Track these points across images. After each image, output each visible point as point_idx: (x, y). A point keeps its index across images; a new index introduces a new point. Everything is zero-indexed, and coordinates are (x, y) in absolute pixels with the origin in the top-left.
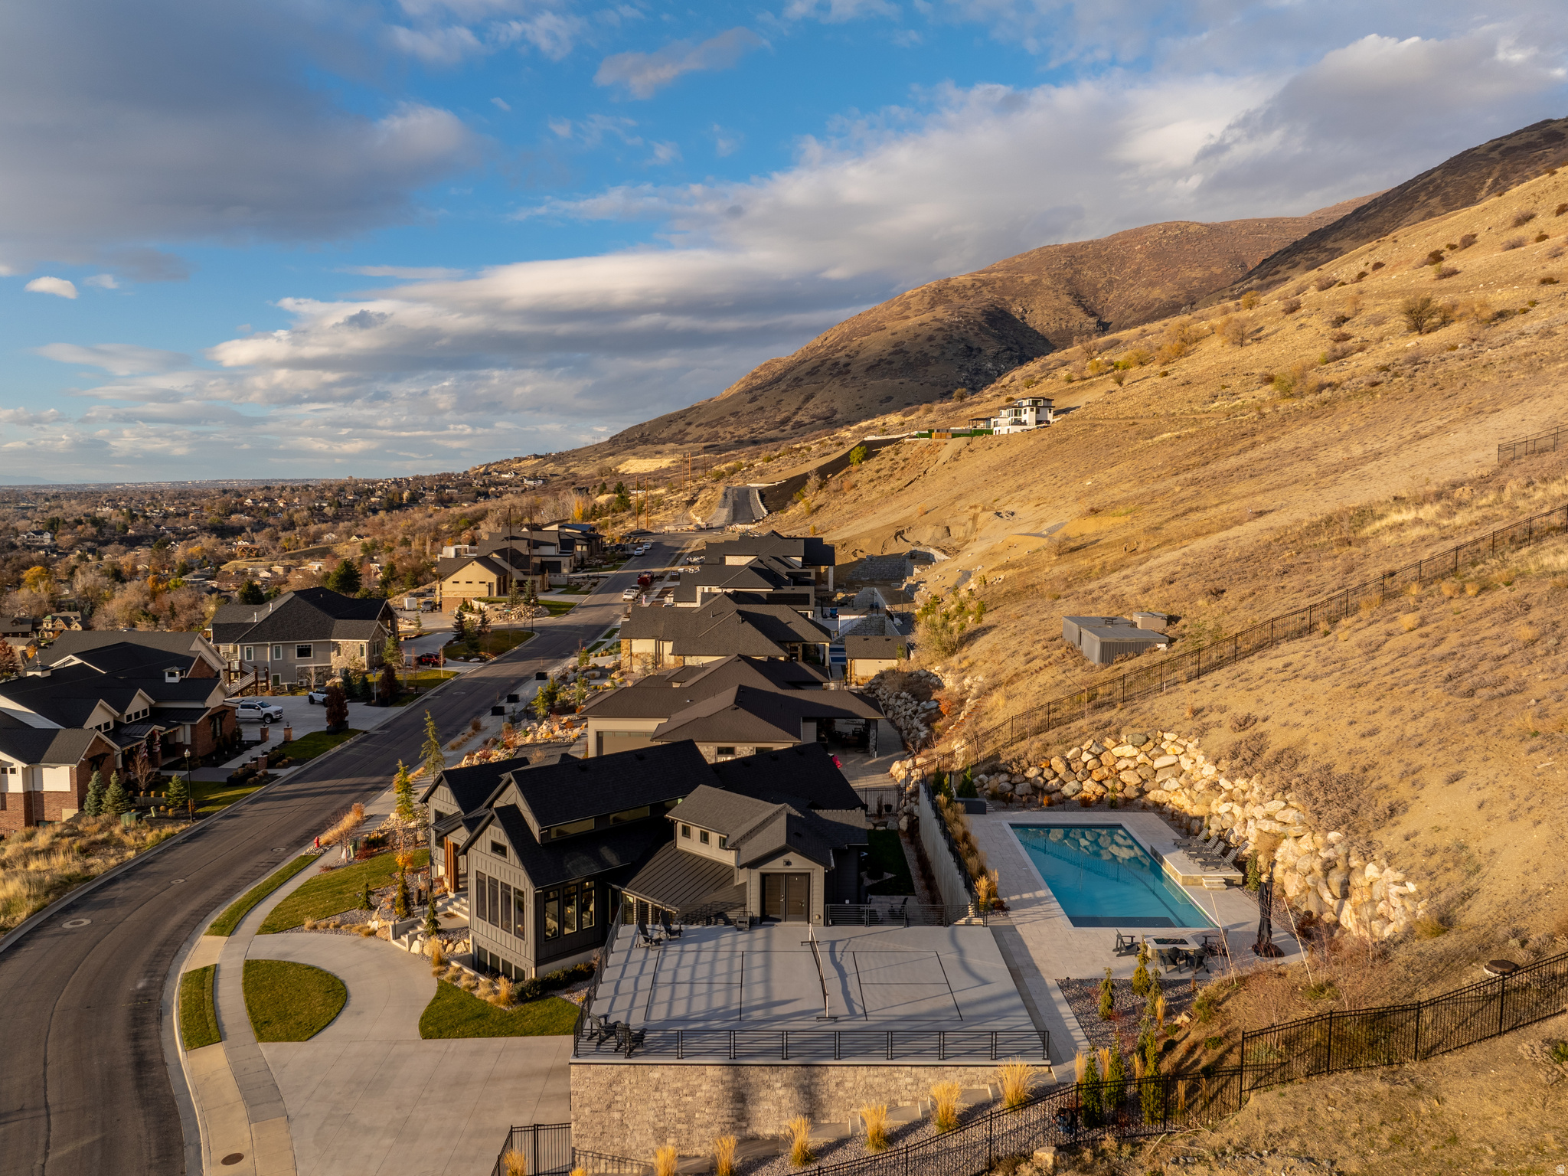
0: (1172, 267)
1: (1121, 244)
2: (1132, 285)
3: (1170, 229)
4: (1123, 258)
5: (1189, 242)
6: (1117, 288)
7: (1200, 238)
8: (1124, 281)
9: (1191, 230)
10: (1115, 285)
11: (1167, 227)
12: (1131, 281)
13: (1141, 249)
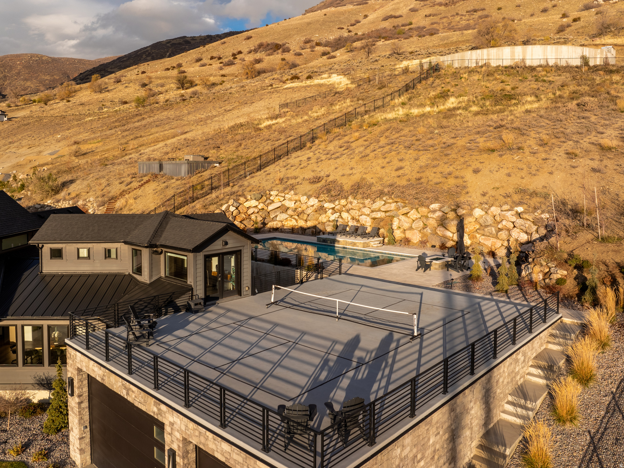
0: (36, 73)
1: (9, 60)
2: (16, 79)
3: (34, 57)
4: (11, 66)
5: (43, 64)
6: (9, 80)
7: (48, 63)
8: (12, 77)
9: (44, 58)
10: (8, 78)
11: (32, 56)
12: (15, 77)
13: (20, 64)
